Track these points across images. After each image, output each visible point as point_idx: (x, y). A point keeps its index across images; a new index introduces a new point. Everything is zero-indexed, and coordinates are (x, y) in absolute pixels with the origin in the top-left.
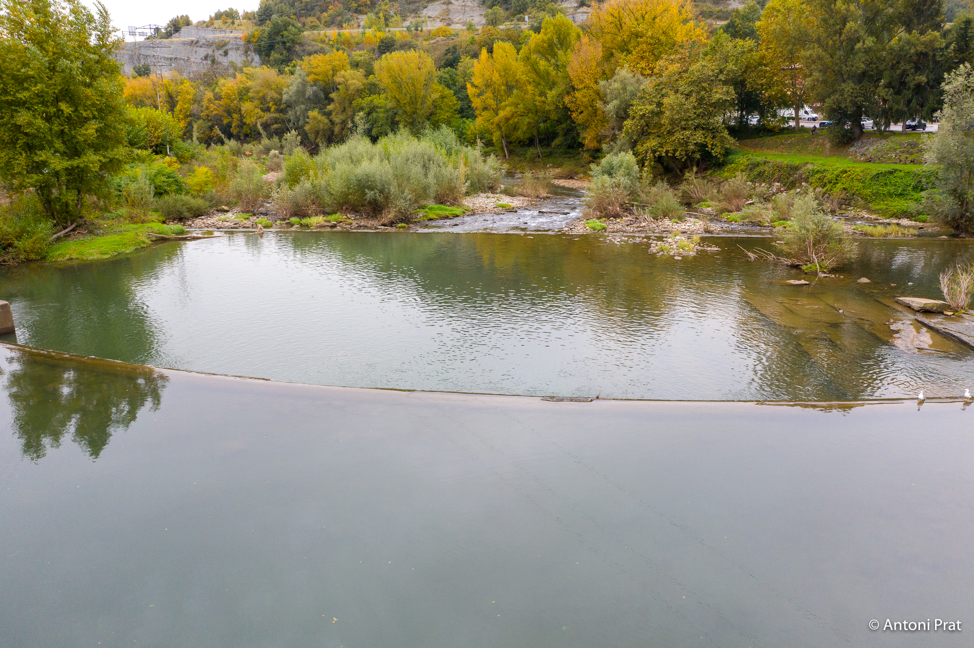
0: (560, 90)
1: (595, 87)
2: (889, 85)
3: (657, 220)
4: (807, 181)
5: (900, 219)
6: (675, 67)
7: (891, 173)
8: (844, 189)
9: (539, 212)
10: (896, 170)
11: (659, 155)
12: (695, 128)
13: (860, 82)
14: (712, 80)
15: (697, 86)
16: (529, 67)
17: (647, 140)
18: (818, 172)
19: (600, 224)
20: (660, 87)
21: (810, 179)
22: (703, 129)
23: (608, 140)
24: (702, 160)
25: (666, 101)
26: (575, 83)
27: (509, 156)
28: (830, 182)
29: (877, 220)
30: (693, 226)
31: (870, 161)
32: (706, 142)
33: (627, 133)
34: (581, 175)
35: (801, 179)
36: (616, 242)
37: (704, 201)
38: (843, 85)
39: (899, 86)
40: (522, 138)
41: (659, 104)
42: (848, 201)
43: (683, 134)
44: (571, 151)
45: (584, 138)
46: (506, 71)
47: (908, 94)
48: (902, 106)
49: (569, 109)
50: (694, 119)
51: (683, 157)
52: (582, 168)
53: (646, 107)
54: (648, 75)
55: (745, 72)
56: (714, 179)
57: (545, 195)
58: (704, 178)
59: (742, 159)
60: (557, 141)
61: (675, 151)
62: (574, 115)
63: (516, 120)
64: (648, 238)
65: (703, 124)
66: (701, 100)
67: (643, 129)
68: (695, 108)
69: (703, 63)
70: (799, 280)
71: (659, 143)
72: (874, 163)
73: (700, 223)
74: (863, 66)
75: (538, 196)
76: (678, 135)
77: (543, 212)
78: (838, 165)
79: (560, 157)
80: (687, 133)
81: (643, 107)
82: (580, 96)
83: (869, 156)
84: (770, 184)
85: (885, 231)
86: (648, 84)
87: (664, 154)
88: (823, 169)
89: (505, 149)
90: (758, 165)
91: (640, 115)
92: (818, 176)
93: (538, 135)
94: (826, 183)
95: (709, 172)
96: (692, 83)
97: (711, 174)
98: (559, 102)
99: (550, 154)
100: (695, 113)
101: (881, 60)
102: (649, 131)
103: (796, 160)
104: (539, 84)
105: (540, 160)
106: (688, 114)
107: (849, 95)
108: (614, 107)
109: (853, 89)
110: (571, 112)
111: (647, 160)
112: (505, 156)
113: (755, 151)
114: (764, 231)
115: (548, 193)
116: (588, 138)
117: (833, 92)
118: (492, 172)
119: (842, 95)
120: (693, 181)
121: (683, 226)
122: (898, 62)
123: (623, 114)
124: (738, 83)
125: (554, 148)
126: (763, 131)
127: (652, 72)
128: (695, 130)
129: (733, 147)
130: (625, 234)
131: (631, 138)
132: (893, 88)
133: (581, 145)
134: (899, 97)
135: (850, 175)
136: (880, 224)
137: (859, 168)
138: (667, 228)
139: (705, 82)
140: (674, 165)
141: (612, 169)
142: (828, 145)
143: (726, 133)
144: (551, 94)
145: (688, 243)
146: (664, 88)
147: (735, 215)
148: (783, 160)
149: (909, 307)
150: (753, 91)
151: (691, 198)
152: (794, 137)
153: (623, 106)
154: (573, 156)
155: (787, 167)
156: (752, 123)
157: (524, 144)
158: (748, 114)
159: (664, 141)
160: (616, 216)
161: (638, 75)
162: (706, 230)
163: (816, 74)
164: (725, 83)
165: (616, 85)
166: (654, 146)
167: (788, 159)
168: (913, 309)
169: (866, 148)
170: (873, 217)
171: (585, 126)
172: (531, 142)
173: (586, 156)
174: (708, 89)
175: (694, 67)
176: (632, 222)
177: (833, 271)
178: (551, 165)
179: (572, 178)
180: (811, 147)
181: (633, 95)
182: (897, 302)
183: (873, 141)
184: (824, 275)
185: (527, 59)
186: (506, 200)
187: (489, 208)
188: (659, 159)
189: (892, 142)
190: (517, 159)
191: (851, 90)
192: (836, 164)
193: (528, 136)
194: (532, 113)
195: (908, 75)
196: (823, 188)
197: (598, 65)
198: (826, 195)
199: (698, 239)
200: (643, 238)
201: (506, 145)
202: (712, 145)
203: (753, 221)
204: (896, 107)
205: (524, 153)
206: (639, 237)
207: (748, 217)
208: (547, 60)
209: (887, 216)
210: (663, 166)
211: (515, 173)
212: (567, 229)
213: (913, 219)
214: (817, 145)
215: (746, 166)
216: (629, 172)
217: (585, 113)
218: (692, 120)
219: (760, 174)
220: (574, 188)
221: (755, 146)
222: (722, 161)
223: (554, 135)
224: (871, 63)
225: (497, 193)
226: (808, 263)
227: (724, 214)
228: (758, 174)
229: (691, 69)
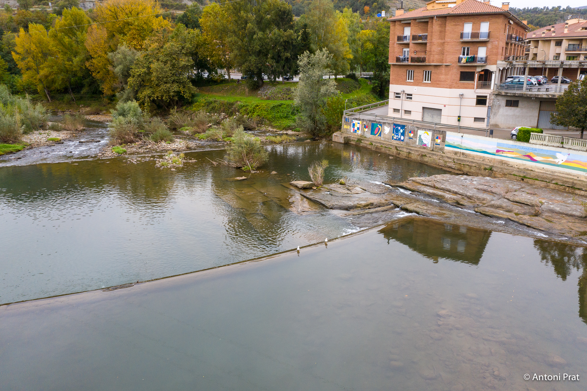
0: (82, 58)
1: (106, 56)
2: (273, 58)
3: (157, 143)
4: (239, 112)
5: (287, 130)
6: (155, 45)
7: (280, 106)
8: (258, 115)
9: (79, 142)
10: (282, 104)
11: (153, 99)
12: (172, 82)
13: (258, 55)
14: (179, 53)
15: (170, 57)
16: (57, 42)
17: (144, 90)
18: (244, 106)
19: (122, 149)
20: (148, 57)
21: (240, 110)
22: (177, 82)
23: (119, 90)
24: (179, 100)
25: (152, 66)
26: (91, 53)
27: (51, 101)
28: (251, 112)
29: (276, 131)
30: (179, 145)
31: (269, 99)
32: (180, 90)
33: (130, 85)
34: (104, 112)
35: (236, 110)
36: (134, 162)
37: (184, 126)
38: (250, 58)
39: (277, 58)
40: (59, 88)
41: (149, 68)
42: (261, 122)
43: (166, 86)
44: (94, 95)
45: (103, 88)
46: (40, 43)
47: (283, 62)
48: (280, 69)
49: (90, 70)
50: (171, 76)
51: (168, 100)
52: (104, 107)
53: (141, 70)
54: (139, 49)
55: (197, 48)
56: (188, 112)
57: (82, 128)
58: (181, 111)
59: (202, 100)
60: (84, 90)
61: (162, 96)
62: (94, 74)
63: (53, 77)
64: (153, 157)
65: (177, 79)
66: (173, 65)
67: (140, 83)
68: (170, 70)
69: (172, 44)
70: (242, 177)
71: (152, 92)
72: (271, 100)
73: (183, 142)
74: (259, 47)
75: (76, 130)
76: (163, 87)
77: (82, 142)
78: (253, 102)
79: (88, 100)
80: (168, 85)
81: (138, 70)
82: (96, 62)
83: (268, 96)
84: (219, 114)
85: (281, 139)
86: (139, 55)
87: (156, 99)
88: (246, 105)
89: (48, 96)
90: (211, 103)
91: (137, 75)
92: (244, 108)
93: (70, 86)
94: (248, 113)
95: (184, 107)
96: (166, 55)
97: (185, 108)
98: (82, 65)
99: (81, 98)
100: (171, 73)
101: (267, 44)
102: (144, 84)
103: (231, 100)
104: (66, 53)
105: (74, 102)
106: (167, 74)
107: (254, 63)
108: (120, 69)
109: (256, 60)
110: (92, 72)
111: (146, 102)
112: (49, 100)
113: (209, 95)
114: (220, 145)
115: (83, 127)
116: (106, 88)
117: (246, 61)
118: (40, 116)
119: (250, 63)
120: (175, 115)
121: (174, 146)
122: (276, 46)
123: (126, 74)
124: (194, 54)
125: (83, 94)
126: (211, 82)
127: (141, 47)
128: (173, 83)
129: (196, 93)
130: (139, 156)
131: (134, 89)
132: (275, 59)
133: (101, 93)
134: (278, 64)
135: (260, 108)
136: (279, 134)
137: (264, 103)
138: (164, 148)
139: (174, 54)
140: (163, 104)
141: (125, 112)
142: (247, 90)
143: (190, 85)
144: (76, 60)
145: (178, 159)
146: (150, 57)
147: (202, 135)
148: (225, 100)
149: (296, 187)
150: (203, 59)
151: (176, 125)
152: (229, 85)
153: (126, 69)
154: (97, 99)
155: (227, 104)
156: (204, 77)
157: (61, 92)
158: (202, 71)
159: (155, 90)
160: (132, 142)
161: (133, 49)
162: (187, 147)
163: (236, 52)
164: (186, 55)
165: (119, 56)
166: (149, 94)
167: (228, 99)
168: (299, 188)
169: (266, 91)
170: (275, 130)
171: (103, 81)
172: (66, 91)
173: (106, 100)
174: (177, 59)
175: (167, 45)
176: (142, 145)
177: (258, 168)
178: (82, 105)
179: (98, 114)
180: (238, 91)
181: (131, 62)
182: (291, 184)
183: (269, 87)
184: (254, 172)
185: (55, 36)
186: (54, 135)
187: (42, 142)
188: (154, 101)
189: (278, 88)
190: (57, 102)
191: (255, 61)
192: (252, 101)
193: (64, 86)
194: (64, 72)
195: (281, 52)
196: (247, 115)
197: (105, 42)
198: (250, 119)
199: (183, 155)
200: (151, 157)
201: (48, 93)
202: (184, 92)
203: (213, 138)
204: (277, 70)
205: (62, 98)
206: (148, 157)
207: (210, 136)
208: (69, 37)
209: (281, 129)
210: (156, 104)
211: (58, 112)
212: (100, 154)
213: (294, 130)
214: (241, 90)
215: (204, 103)
216: (135, 114)
217: (101, 73)
218: (170, 77)
219: (213, 108)
220: (101, 121)
221: (208, 91)
222: (191, 101)
223: (82, 86)
224: (262, 46)
225: (46, 130)
226: (245, 166)
227: (196, 135)
228: (212, 108)
229: (165, 47)
